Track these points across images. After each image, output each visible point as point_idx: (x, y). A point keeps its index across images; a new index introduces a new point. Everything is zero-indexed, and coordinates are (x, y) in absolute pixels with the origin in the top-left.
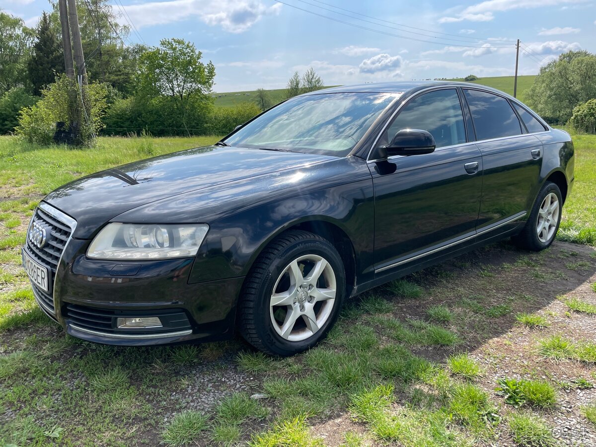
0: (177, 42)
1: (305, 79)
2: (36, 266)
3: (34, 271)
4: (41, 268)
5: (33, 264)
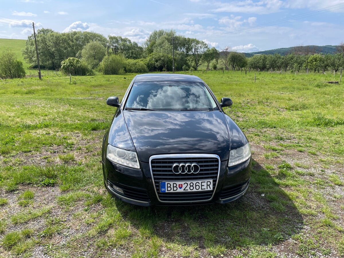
2: (200, 182)
3: (196, 186)
4: (206, 181)
5: (194, 182)
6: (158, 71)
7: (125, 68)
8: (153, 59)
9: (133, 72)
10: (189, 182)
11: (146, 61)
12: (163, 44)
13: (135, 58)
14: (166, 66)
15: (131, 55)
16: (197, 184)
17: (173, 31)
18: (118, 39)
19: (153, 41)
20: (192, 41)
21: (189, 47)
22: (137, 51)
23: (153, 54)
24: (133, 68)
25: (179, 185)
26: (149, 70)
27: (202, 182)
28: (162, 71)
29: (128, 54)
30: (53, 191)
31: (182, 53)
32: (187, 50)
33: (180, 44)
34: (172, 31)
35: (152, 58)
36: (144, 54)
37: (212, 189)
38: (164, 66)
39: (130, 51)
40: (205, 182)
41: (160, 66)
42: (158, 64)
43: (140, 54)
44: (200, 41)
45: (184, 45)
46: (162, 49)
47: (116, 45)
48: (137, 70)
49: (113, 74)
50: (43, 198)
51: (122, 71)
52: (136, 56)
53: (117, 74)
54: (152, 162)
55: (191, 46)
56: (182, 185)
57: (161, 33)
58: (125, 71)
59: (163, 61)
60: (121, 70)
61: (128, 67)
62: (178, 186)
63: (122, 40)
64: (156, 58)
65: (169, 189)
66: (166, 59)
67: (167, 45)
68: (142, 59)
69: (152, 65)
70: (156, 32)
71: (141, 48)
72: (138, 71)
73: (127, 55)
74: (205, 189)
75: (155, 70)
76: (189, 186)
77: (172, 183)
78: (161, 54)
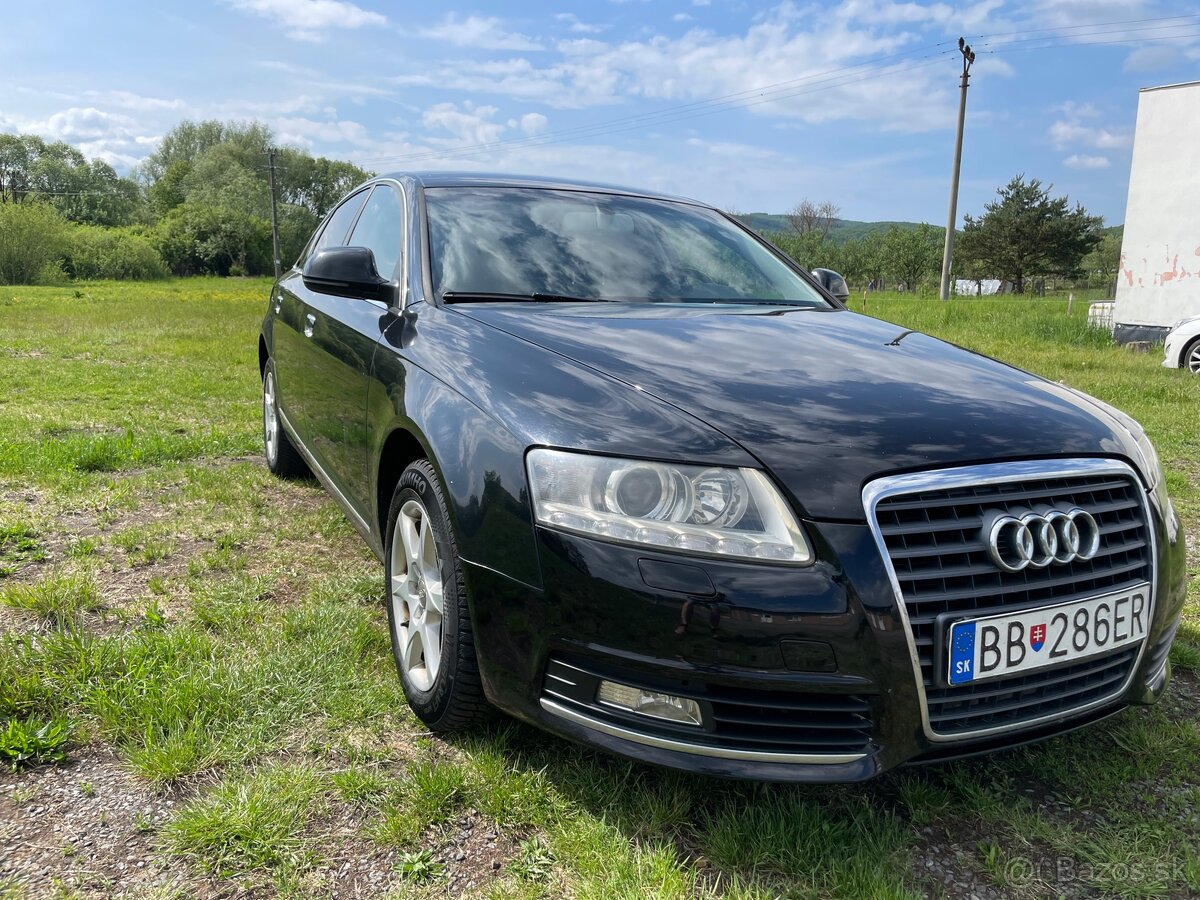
2: (1111, 602)
3: (1097, 624)
4: (1130, 595)
5: (1091, 606)
6: (212, 274)
7: (68, 259)
8: (188, 230)
9: (102, 277)
10: (1070, 611)
11: (157, 234)
12: (222, 173)
13: (108, 223)
14: (242, 255)
15: (85, 211)
16: (1103, 615)
17: (260, 129)
18: (23, 148)
19: (180, 162)
20: (336, 172)
21: (328, 191)
22: (113, 197)
23: (185, 211)
24: (104, 261)
25: (1033, 629)
26: (173, 270)
27: (1116, 604)
28: (229, 275)
29: (74, 205)
30: (92, 795)
31: (300, 214)
32: (321, 205)
33: (292, 179)
34: (255, 129)
35: (181, 226)
36: (144, 211)
37: (1145, 634)
38: (235, 257)
39: (83, 195)
40: (1126, 600)
41: (217, 255)
42: (209, 248)
43: (125, 211)
44: (365, 171)
45: (307, 184)
46: (222, 192)
47: (19, 168)
48: (123, 267)
49: (11, 284)
50: (46, 845)
51: (52, 270)
52: (109, 214)
53: (30, 283)
54: (883, 518)
55: (333, 188)
56: (1043, 627)
57: (211, 135)
58: (67, 271)
59: (230, 236)
60: (48, 267)
61: (78, 258)
62: (1026, 641)
63: (43, 150)
64: (198, 224)
65: (990, 657)
66: (242, 231)
67: (243, 178)
68: (136, 227)
69: (185, 252)
70: (191, 128)
71: (129, 188)
72: (126, 273)
73: (68, 211)
74: (1124, 637)
75: (197, 268)
76: (1071, 630)
77: (1001, 624)
78: (221, 211)
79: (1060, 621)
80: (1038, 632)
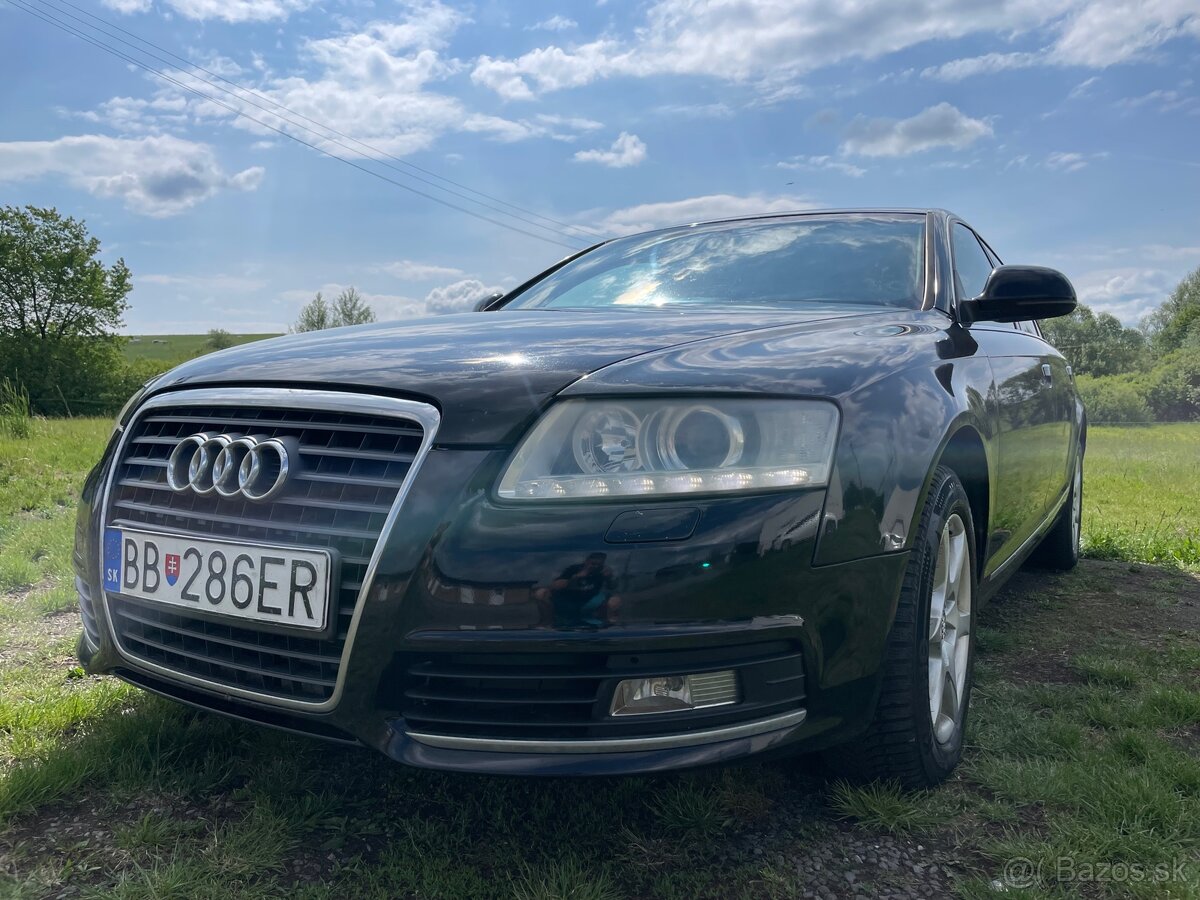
0: (38, 215)
1: (336, 309)
2: (256, 555)
3: (236, 578)
4: (289, 558)
5: (231, 554)
10: (206, 549)
11: (1149, 381)
13: (1100, 372)
15: (1084, 363)
16: (244, 568)
19: (1191, 307)
22: (1115, 347)
23: (1180, 356)
25: (168, 557)
26: (1158, 416)
27: (265, 561)
29: (1075, 358)
35: (1175, 371)
36: (1143, 358)
37: (317, 622)
39: (1085, 348)
40: (281, 562)
52: (1107, 365)
56: (177, 560)
62: (161, 568)
64: (1193, 368)
65: (132, 574)
68: (1131, 375)
69: (1175, 397)
71: (1134, 338)
74: (277, 611)
75: (1186, 413)
76: (205, 574)
77: (140, 541)
79: (193, 557)
80: (172, 562)
